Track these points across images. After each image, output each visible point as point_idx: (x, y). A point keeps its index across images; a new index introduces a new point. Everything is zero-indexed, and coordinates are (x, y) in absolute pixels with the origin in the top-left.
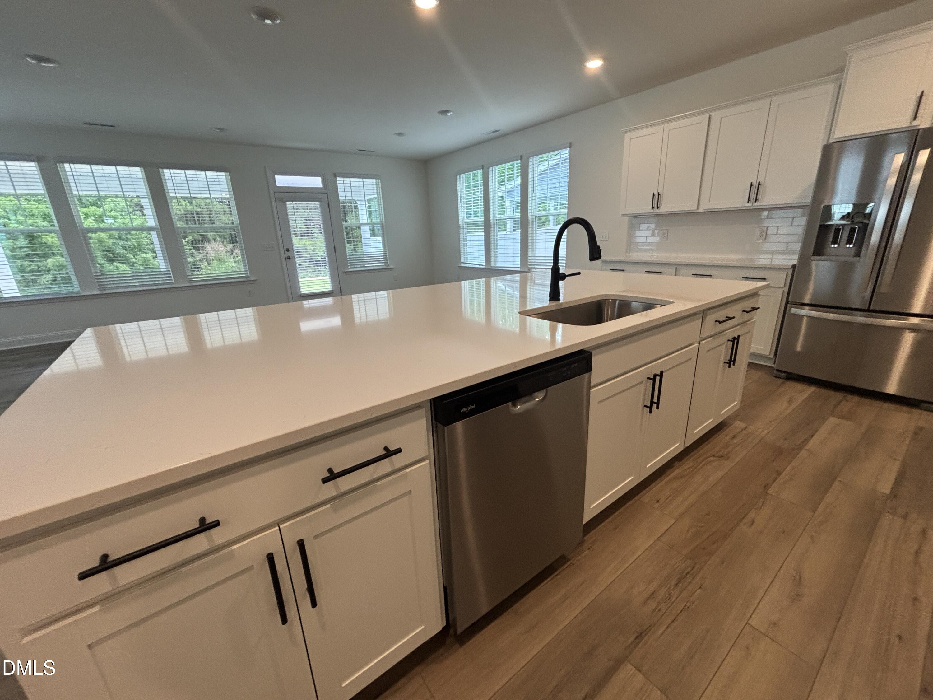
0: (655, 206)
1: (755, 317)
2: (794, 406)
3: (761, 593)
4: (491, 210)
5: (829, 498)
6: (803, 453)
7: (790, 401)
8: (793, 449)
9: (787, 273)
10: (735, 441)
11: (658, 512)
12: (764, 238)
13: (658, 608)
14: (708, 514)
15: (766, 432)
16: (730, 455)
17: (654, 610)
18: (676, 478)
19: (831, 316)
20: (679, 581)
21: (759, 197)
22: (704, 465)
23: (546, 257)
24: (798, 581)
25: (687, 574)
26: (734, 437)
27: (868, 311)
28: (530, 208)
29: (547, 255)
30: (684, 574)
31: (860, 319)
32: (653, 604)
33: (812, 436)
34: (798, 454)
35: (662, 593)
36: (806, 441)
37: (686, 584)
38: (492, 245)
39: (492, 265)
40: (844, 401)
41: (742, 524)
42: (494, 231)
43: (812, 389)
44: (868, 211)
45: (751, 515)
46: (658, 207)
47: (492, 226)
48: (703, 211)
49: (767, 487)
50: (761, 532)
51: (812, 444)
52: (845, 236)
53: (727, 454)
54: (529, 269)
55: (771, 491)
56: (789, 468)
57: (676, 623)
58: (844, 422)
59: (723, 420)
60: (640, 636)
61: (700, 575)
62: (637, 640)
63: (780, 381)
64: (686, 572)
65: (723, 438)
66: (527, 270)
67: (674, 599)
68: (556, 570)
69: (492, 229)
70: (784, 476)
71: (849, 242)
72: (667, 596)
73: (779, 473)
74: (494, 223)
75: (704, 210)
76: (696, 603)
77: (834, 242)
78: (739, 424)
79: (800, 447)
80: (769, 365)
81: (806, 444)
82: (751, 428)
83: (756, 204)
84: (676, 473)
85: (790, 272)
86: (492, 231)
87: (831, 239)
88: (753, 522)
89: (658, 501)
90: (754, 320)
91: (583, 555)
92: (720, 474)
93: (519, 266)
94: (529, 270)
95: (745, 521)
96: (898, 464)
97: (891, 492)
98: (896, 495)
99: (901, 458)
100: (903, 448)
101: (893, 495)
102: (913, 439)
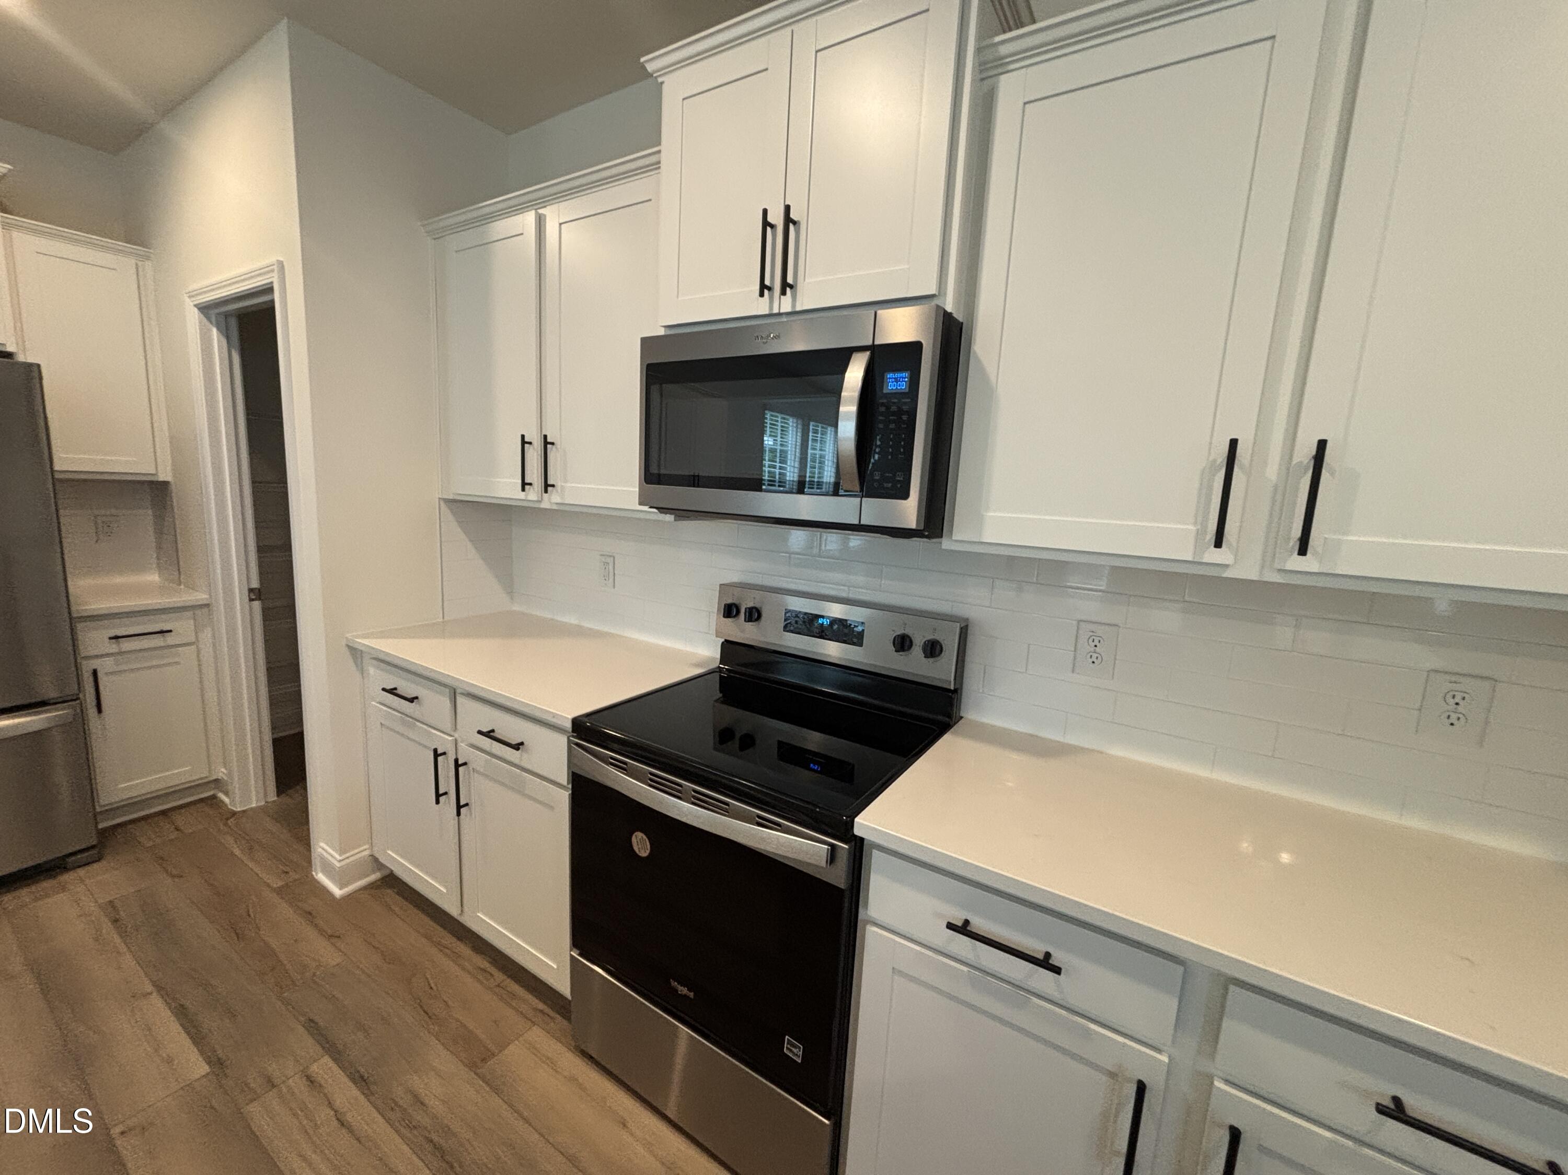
96: (157, 1001)
97: (209, 1063)
98: (219, 1059)
99: (149, 988)
100: (128, 961)
101: (217, 1064)
102: (123, 933)
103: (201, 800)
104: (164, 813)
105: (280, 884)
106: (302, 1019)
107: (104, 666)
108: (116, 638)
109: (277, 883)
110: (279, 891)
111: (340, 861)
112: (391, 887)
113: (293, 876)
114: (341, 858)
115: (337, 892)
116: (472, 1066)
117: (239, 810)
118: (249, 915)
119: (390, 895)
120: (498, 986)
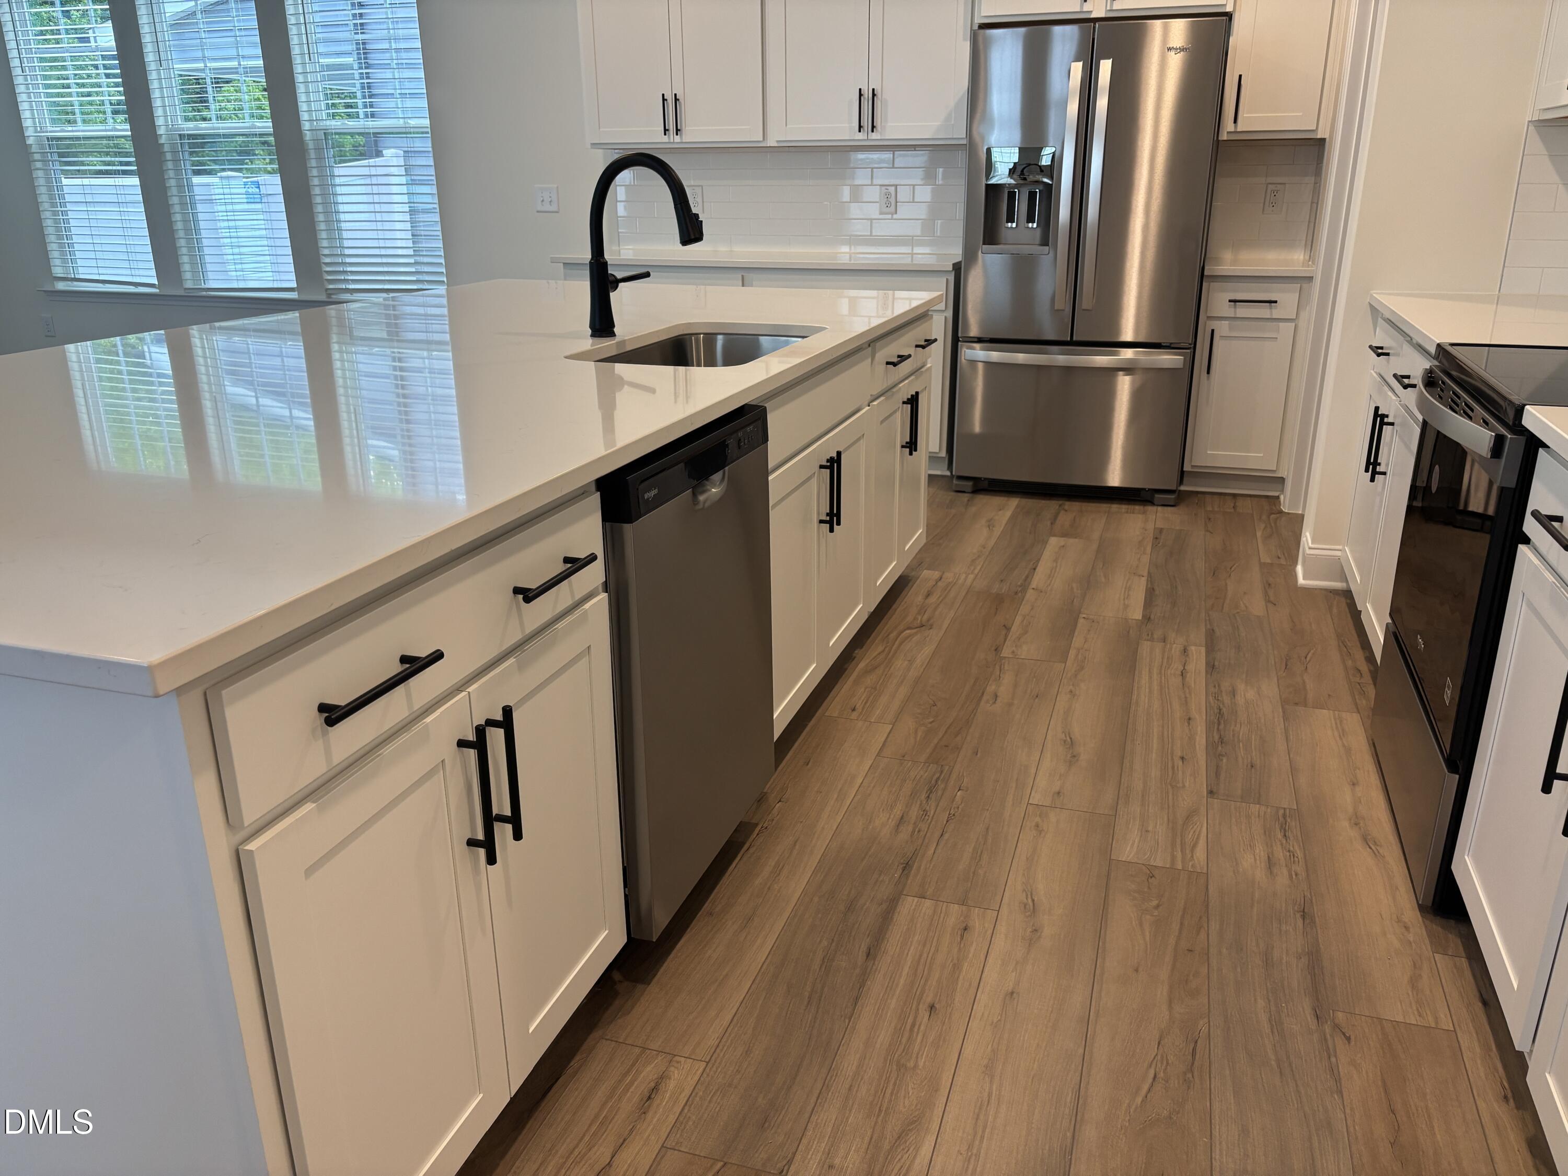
0: (671, 126)
1: (929, 360)
2: (998, 531)
3: (1033, 771)
4: (157, 103)
5: (1077, 641)
6: (1030, 595)
7: (990, 525)
8: (1016, 593)
9: (947, 280)
10: (933, 600)
11: (860, 723)
12: (892, 209)
13: (917, 830)
14: (935, 705)
15: (971, 577)
16: (931, 621)
17: (913, 832)
18: (868, 671)
19: (1021, 358)
20: (930, 791)
21: (878, 123)
22: (900, 644)
23: (381, 256)
24: (1070, 743)
25: (936, 781)
26: (928, 595)
27: (1071, 343)
28: (303, 107)
29: (383, 252)
30: (933, 782)
31: (1060, 359)
32: (907, 829)
33: (1035, 569)
34: (1024, 597)
35: (914, 812)
36: (1028, 578)
37: (940, 793)
38: (178, 217)
39: (189, 284)
40: (1062, 512)
41: (982, 703)
42: (178, 171)
43: (1014, 503)
44: (1045, 161)
45: (991, 688)
46: (678, 131)
47: (169, 156)
48: (776, 145)
49: (997, 650)
50: (1010, 705)
51: (1038, 579)
52: (1021, 207)
53: (928, 620)
54: (329, 293)
55: (1006, 652)
56: (1018, 619)
57: (946, 836)
58: (1071, 541)
59: (903, 572)
60: (907, 867)
61: (954, 776)
62: (906, 872)
63: (965, 497)
64: (935, 778)
65: (913, 597)
66: (323, 297)
67: (932, 813)
68: (744, 843)
69: (170, 165)
70: (1015, 629)
71: (1030, 219)
72: (922, 813)
73: (1008, 629)
74: (173, 145)
75: (778, 141)
76: (960, 807)
77: (1010, 219)
78: (928, 575)
79: (1024, 587)
80: (938, 473)
81: (1030, 583)
82: (949, 577)
83: (874, 136)
84: (862, 665)
85: (952, 278)
86: (171, 174)
87: (1004, 216)
88: (996, 696)
89: (854, 710)
90: (929, 365)
91: (775, 811)
92: (928, 650)
93: (294, 285)
94: (332, 299)
95: (985, 698)
96: (1143, 581)
97: (1143, 616)
98: (1150, 618)
99: (1146, 574)
100: (1146, 559)
101: (1147, 618)
102: (1154, 546)
103: (1267, 497)
104: (1235, 496)
105: (1269, 561)
106: (1208, 626)
107: (1222, 328)
108: (1235, 301)
109: (1266, 559)
110: (1262, 565)
111: (1310, 548)
112: (1346, 598)
113: (1283, 562)
114: (1313, 546)
115: (1301, 581)
116: (1284, 702)
117: (1286, 511)
118: (1231, 569)
119: (1343, 602)
120: (1359, 683)
